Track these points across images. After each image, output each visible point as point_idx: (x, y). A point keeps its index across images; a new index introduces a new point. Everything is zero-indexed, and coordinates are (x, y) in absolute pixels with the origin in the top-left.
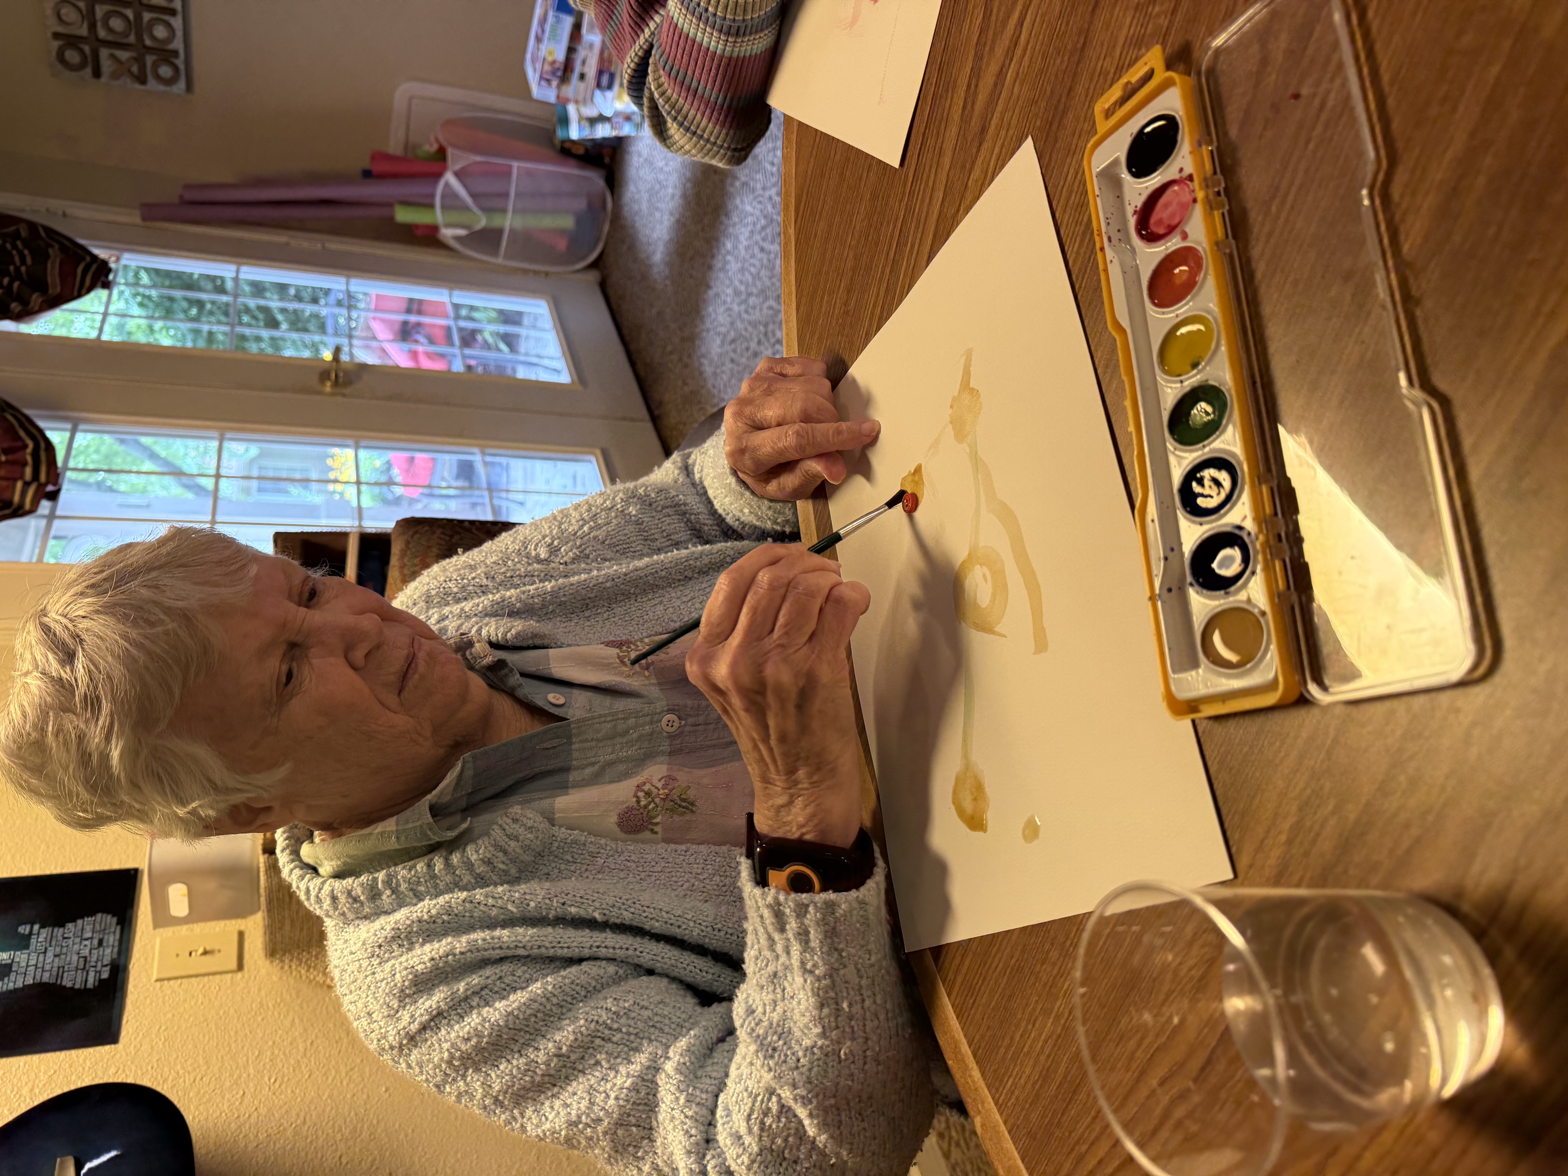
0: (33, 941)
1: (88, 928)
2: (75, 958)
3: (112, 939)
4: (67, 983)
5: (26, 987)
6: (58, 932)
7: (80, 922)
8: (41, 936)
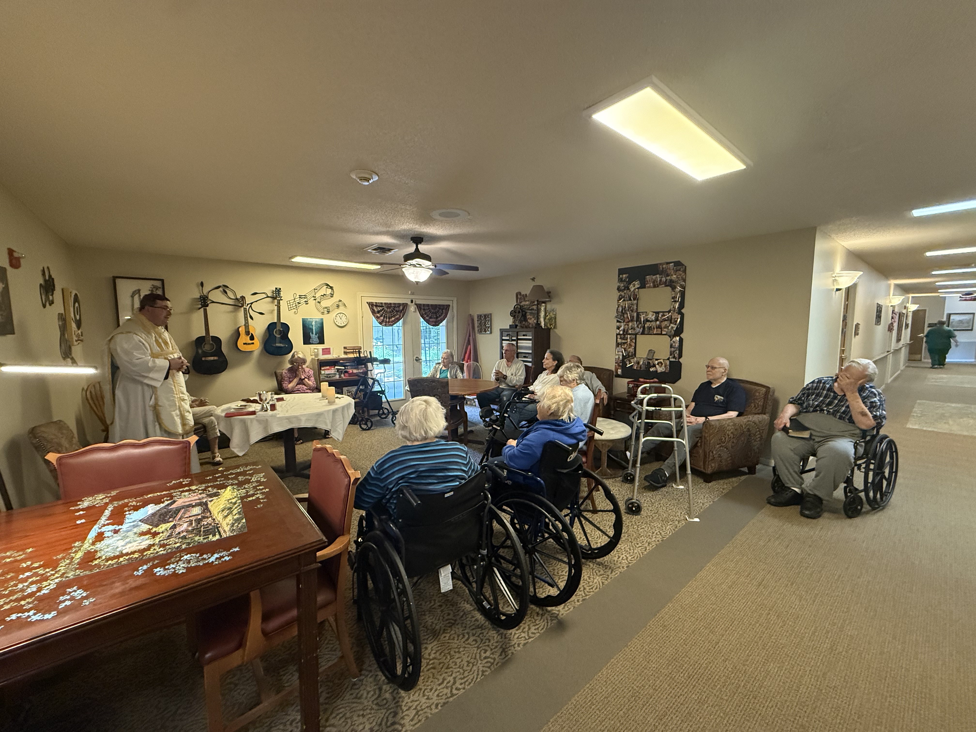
0: (316, 336)
3: (316, 343)
4: (311, 339)
5: (310, 336)
7: (318, 340)
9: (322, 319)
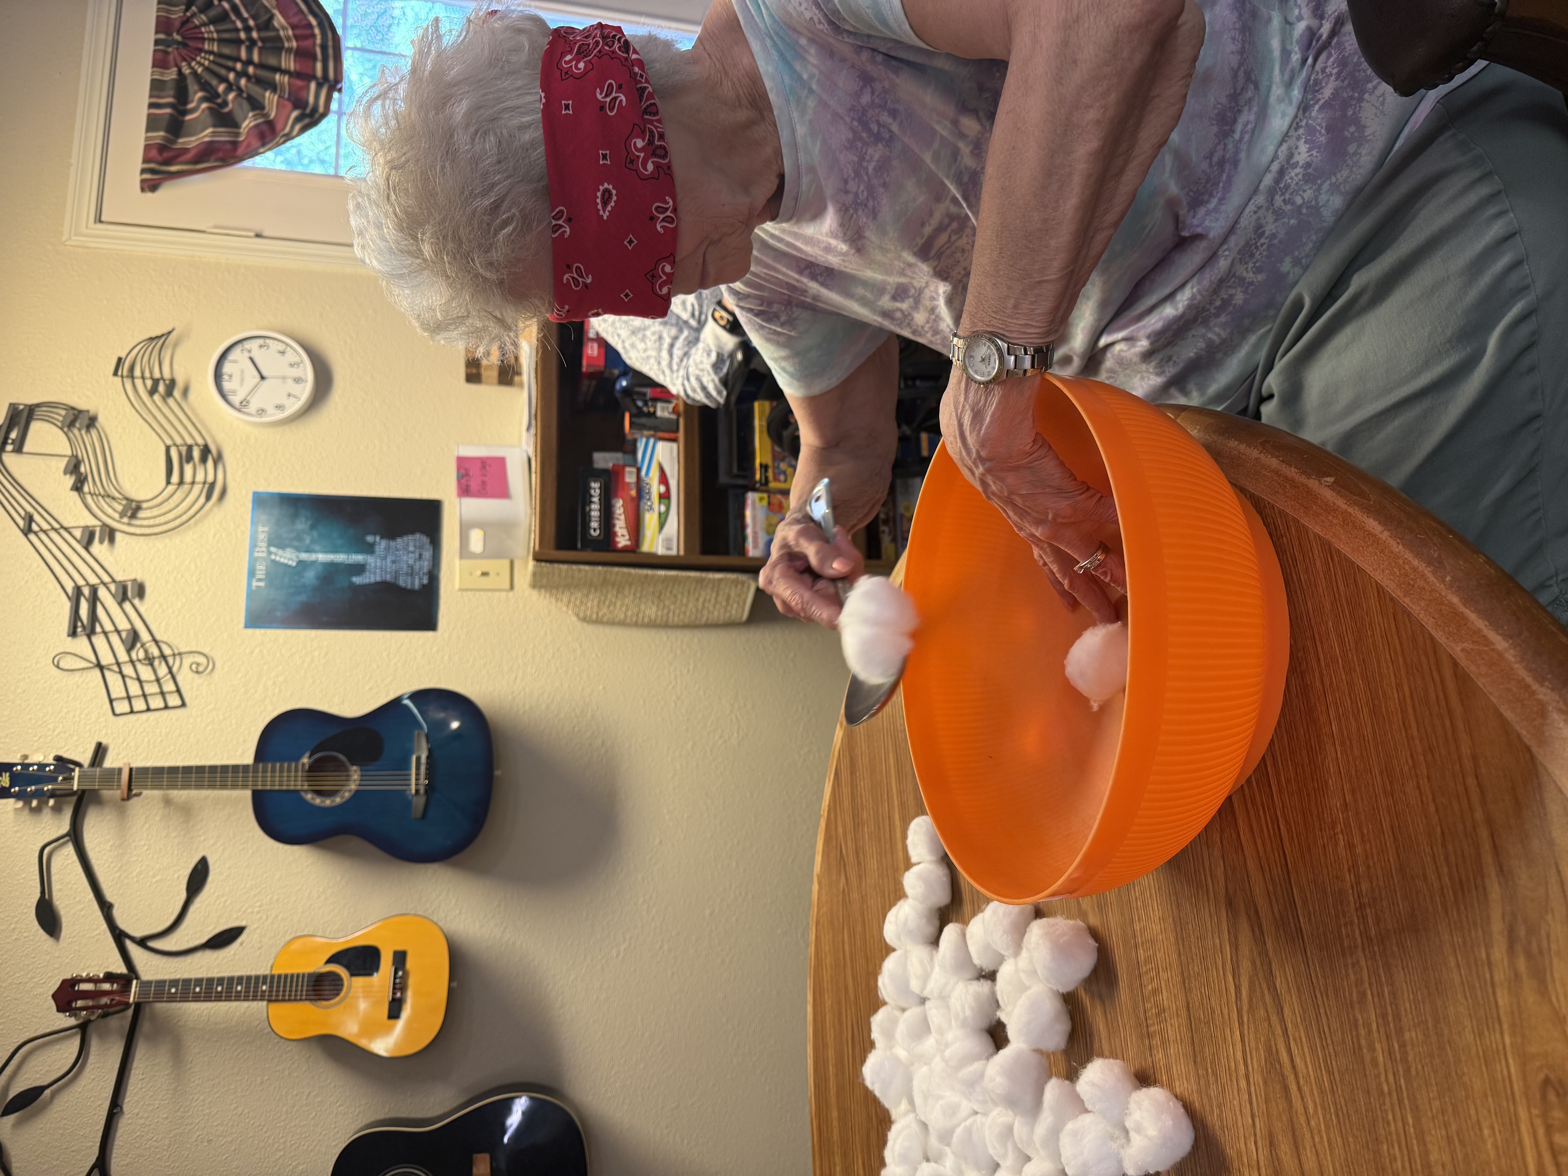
0: (377, 548)
1: (411, 544)
2: (405, 566)
3: (428, 554)
4: (402, 582)
5: (377, 583)
6: (392, 544)
7: (405, 538)
8: (382, 545)
9: (261, 501)
